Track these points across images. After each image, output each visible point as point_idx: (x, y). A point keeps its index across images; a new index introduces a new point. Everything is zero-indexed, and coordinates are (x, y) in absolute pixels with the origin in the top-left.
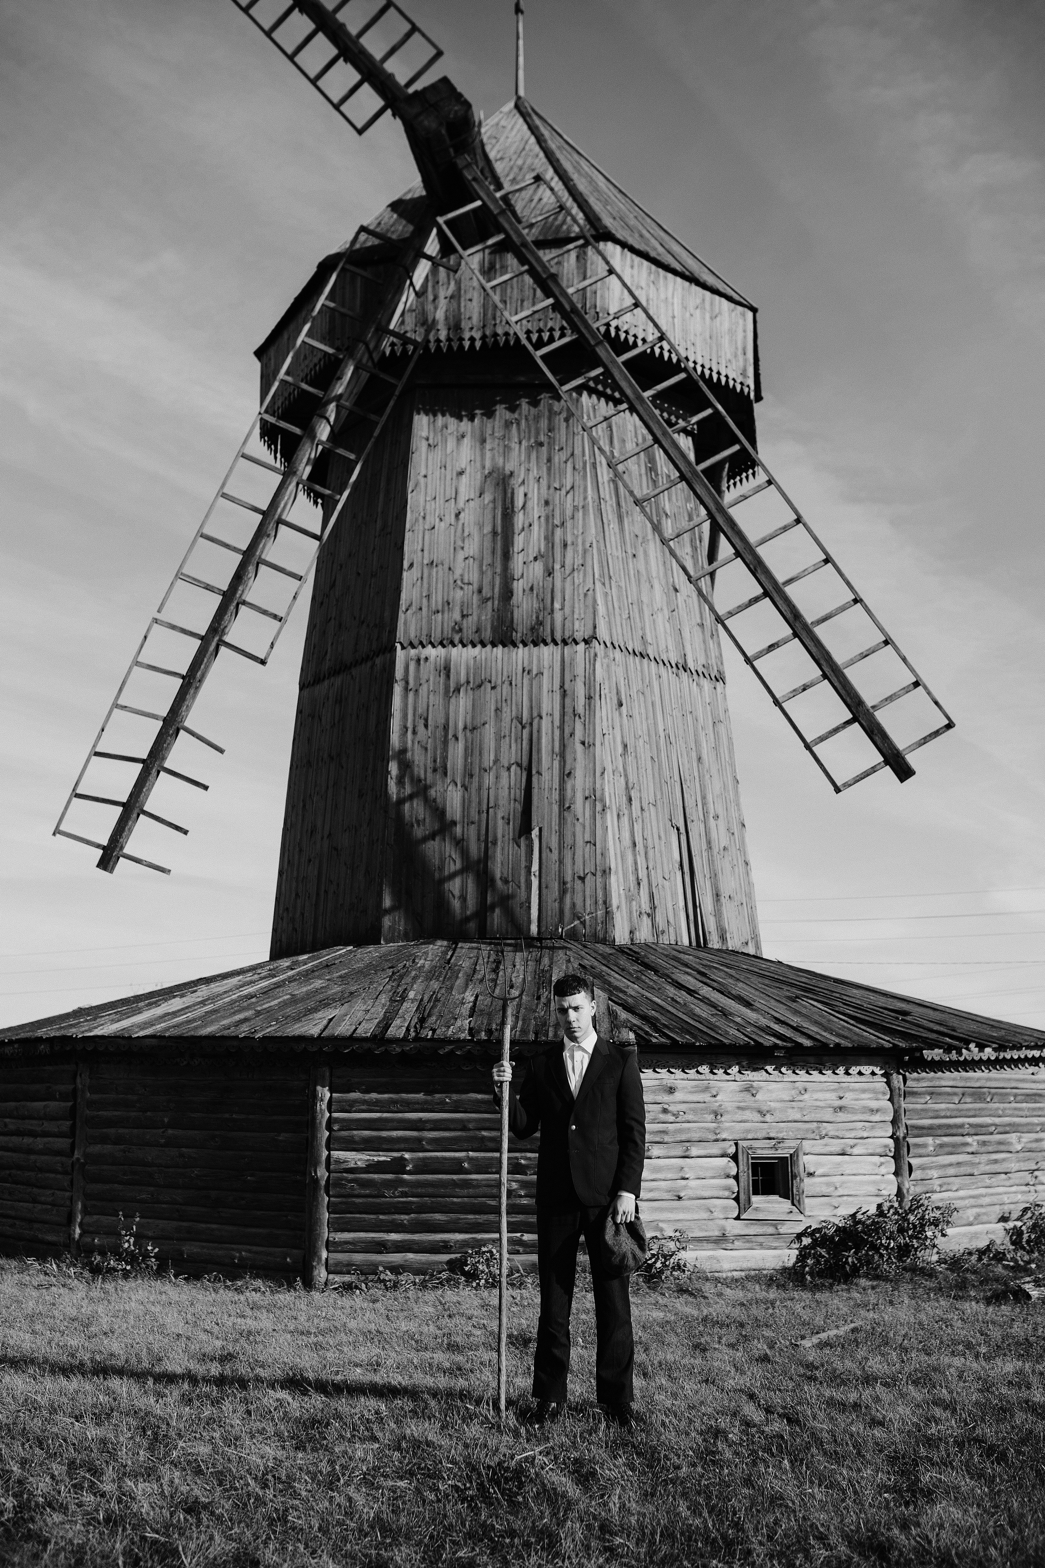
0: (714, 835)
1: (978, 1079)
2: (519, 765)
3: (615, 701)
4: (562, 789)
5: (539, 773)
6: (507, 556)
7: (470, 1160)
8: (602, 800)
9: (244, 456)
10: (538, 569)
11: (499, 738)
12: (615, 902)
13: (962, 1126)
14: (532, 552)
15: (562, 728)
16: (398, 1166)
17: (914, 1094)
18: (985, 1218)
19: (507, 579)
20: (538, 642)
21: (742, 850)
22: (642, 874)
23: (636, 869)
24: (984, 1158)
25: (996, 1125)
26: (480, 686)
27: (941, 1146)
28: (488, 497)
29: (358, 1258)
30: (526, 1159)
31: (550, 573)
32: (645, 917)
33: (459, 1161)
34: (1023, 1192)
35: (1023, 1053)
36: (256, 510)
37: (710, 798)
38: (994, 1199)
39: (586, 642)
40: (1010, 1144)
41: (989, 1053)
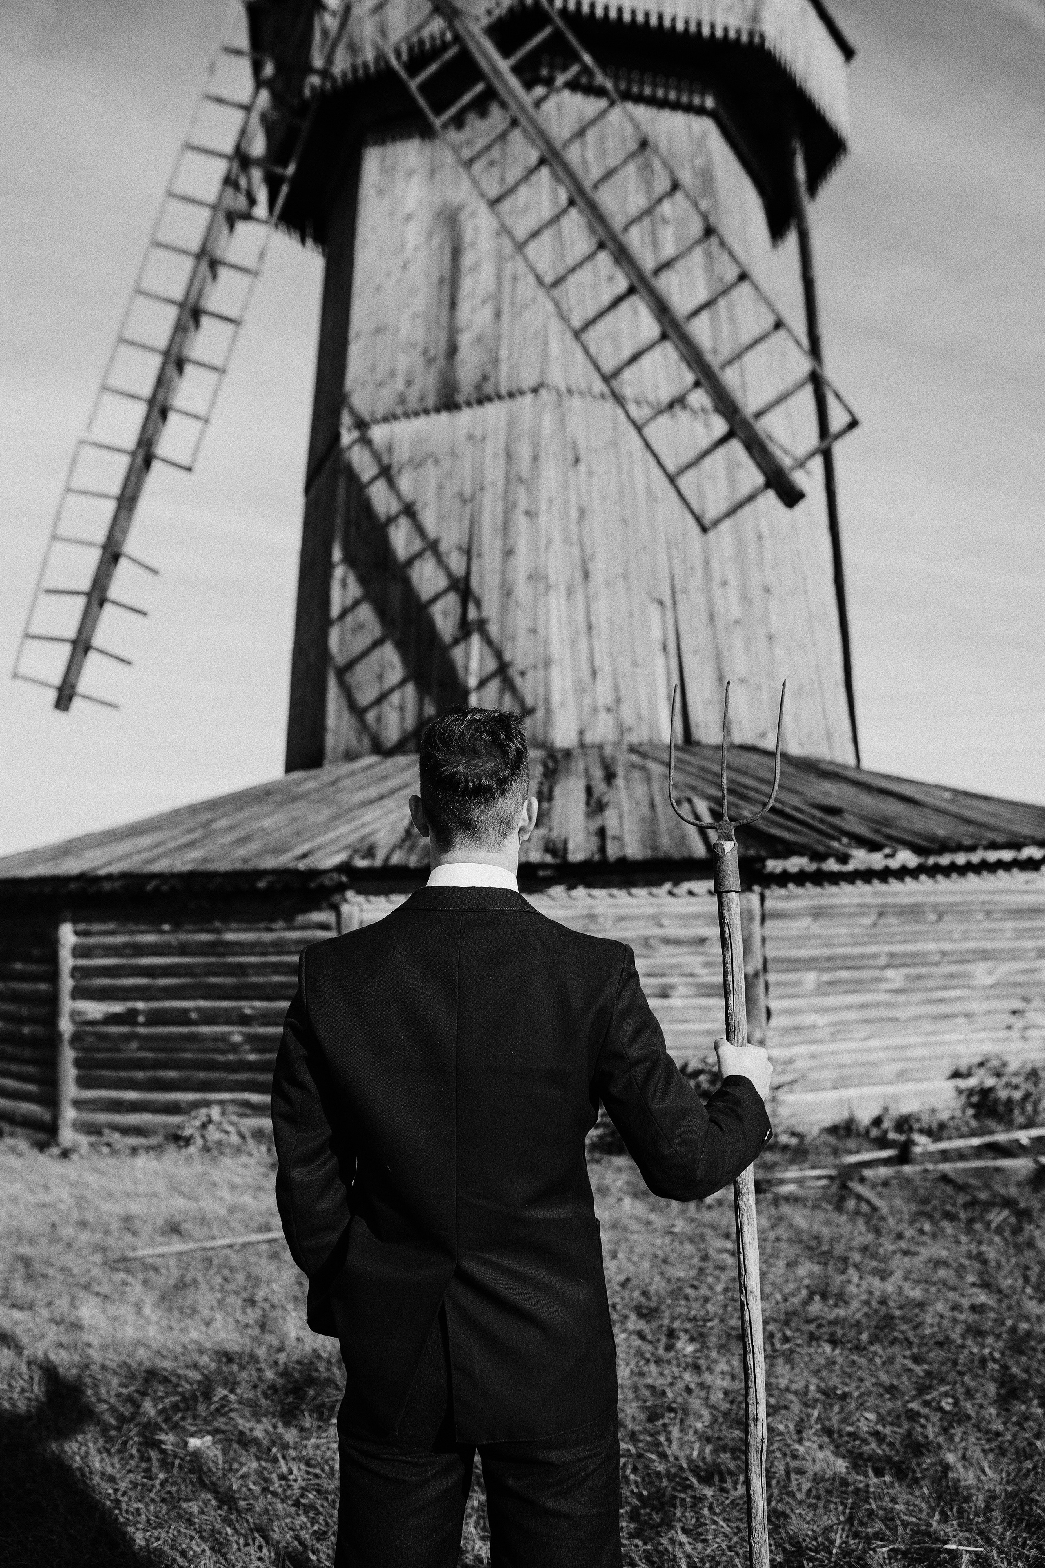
0: (719, 606)
1: (911, 894)
2: (460, 548)
3: (570, 457)
4: (504, 572)
5: (480, 555)
6: (453, 305)
7: (198, 1010)
8: (546, 578)
9: (157, 244)
10: (487, 312)
11: (442, 518)
12: (556, 698)
13: (876, 956)
14: (480, 295)
15: (505, 499)
16: (129, 1017)
17: (779, 915)
18: (918, 1075)
19: (453, 332)
20: (482, 400)
21: (765, 619)
22: (602, 660)
23: (592, 659)
24: (920, 996)
25: (944, 954)
26: (422, 463)
27: (831, 983)
28: (436, 240)
29: (102, 1117)
30: (252, 1008)
31: (498, 315)
32: (602, 715)
33: (186, 1011)
34: (996, 1041)
35: (975, 858)
36: (170, 301)
37: (715, 561)
38: (939, 1050)
39: (535, 391)
40: (969, 976)
41: (906, 858)
